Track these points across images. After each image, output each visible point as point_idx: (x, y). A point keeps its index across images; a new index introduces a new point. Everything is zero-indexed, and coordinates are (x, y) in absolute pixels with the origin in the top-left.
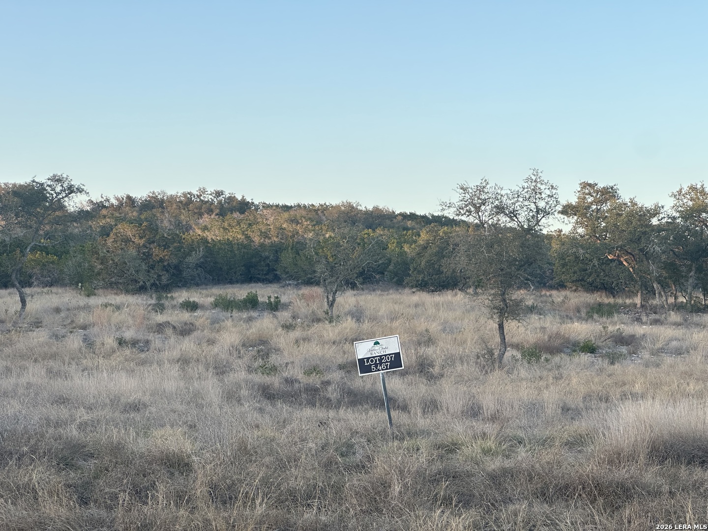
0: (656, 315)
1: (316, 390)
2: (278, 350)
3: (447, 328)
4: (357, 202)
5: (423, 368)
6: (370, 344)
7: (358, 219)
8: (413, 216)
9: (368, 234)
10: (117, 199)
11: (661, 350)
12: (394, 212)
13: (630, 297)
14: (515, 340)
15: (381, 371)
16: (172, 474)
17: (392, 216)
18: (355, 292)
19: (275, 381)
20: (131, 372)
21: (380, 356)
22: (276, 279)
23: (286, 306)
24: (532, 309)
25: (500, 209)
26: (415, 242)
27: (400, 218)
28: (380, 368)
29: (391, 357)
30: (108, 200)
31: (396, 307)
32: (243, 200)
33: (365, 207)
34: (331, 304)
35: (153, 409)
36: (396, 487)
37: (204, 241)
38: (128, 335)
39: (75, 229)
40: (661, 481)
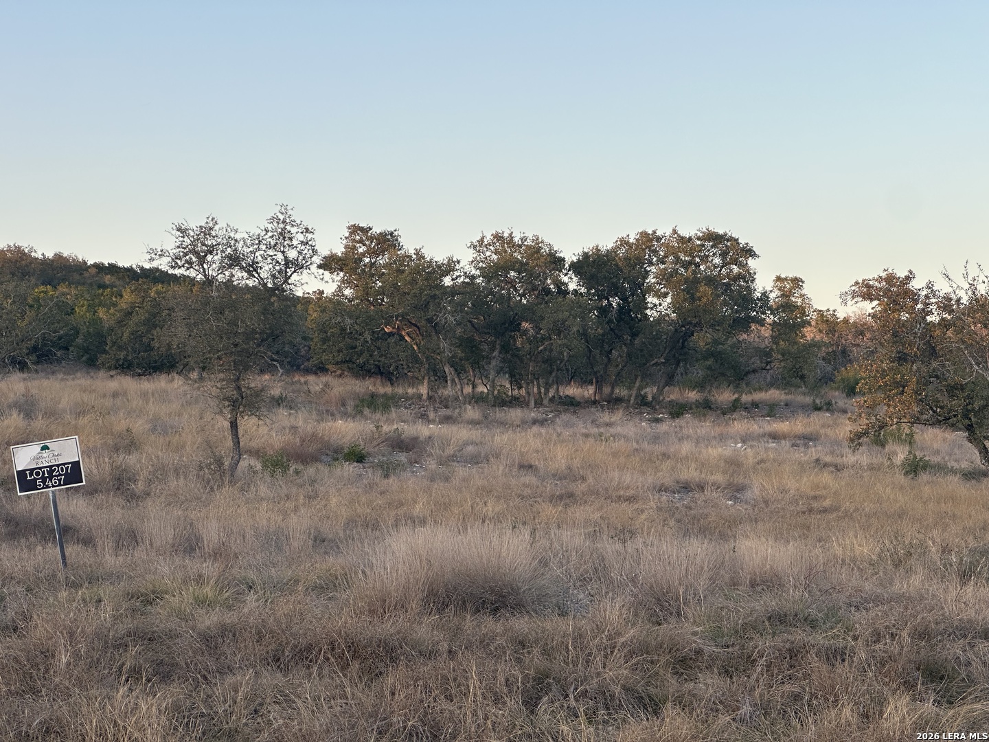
0: (447, 410)
3: (158, 427)
4: (30, 247)
5: (121, 483)
6: (35, 449)
7: (32, 271)
8: (113, 269)
9: (46, 292)
11: (453, 458)
12: (85, 262)
13: (412, 385)
14: (254, 444)
15: (52, 489)
17: (81, 267)
18: (25, 375)
21: (50, 467)
24: (278, 401)
25: (234, 260)
26: (115, 305)
27: (94, 271)
28: (50, 483)
29: (67, 469)
31: (86, 397)
33: (43, 254)
36: (63, 657)
40: (438, 635)
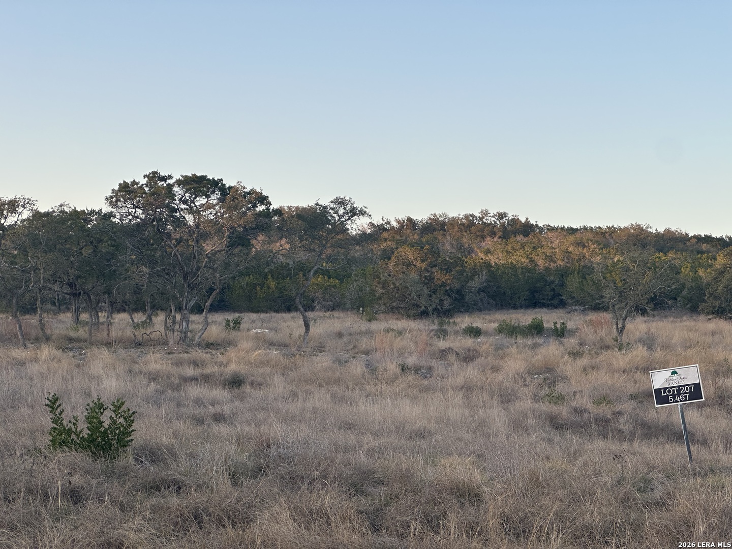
1: (607, 421)
2: (565, 378)
4: (647, 224)
5: (722, 400)
6: (666, 374)
7: (648, 242)
8: (708, 239)
9: (660, 258)
10: (398, 221)
12: (687, 235)
15: (680, 403)
16: (463, 504)
17: (685, 239)
18: (646, 319)
19: (563, 411)
20: (414, 399)
21: (679, 387)
22: (562, 304)
23: (572, 333)
26: (711, 266)
27: (695, 240)
28: (679, 399)
29: (691, 388)
30: (388, 223)
31: (691, 335)
32: (527, 222)
33: (656, 230)
34: (621, 331)
35: (439, 438)
36: (701, 527)
37: (488, 265)
38: (411, 361)
39: (357, 252)
